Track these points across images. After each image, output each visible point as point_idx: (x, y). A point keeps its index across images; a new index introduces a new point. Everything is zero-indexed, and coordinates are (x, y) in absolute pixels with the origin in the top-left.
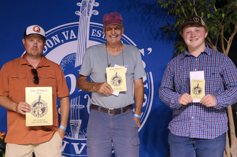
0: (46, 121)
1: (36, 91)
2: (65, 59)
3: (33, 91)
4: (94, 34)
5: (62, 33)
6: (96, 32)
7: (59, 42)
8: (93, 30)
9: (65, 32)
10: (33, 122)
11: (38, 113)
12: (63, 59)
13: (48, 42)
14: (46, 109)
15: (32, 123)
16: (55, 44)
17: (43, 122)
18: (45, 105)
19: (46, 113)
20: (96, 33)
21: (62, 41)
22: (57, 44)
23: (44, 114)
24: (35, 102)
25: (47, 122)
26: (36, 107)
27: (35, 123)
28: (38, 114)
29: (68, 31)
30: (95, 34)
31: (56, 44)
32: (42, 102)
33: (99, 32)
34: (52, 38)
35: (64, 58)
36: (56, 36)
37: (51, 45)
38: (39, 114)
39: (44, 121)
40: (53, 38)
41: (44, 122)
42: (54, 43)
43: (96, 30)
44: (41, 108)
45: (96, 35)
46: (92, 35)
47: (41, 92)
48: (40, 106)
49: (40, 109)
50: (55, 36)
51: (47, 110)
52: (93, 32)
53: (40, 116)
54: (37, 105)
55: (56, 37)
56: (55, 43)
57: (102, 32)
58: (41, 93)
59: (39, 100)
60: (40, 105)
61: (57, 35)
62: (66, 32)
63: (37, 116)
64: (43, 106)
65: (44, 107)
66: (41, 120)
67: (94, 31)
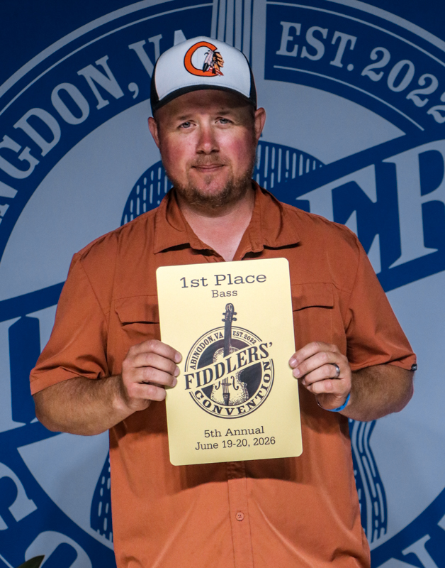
0: (268, 434)
1: (211, 281)
2: (149, 182)
3: (195, 283)
4: (290, 48)
5: (131, 47)
6: (298, 33)
7: (117, 93)
8: (286, 26)
9: (143, 42)
10: (205, 441)
11: (227, 395)
12: (140, 182)
13: (64, 95)
14: (264, 373)
15: (199, 446)
16: (99, 107)
17: (251, 442)
18: (259, 352)
19: (264, 393)
20: (300, 40)
21: (133, 87)
22: (107, 103)
23: (258, 401)
24: (205, 343)
25: (272, 441)
26: (212, 366)
27: (215, 446)
28: (227, 402)
29: (160, 37)
30: (296, 47)
31: (103, 103)
32: (241, 338)
33: (317, 35)
34: (80, 73)
35: (147, 174)
36: (103, 61)
37: (77, 112)
38: (233, 398)
39: (258, 436)
40: (88, 72)
41: (257, 442)
42: (92, 101)
43: (298, 26)
44: (238, 370)
45: (300, 52)
46: (283, 51)
47: (233, 287)
48: (234, 362)
49: (234, 374)
50: (98, 63)
51: (270, 378)
52: (286, 38)
53: (235, 412)
54: (220, 358)
55: (100, 68)
56: (97, 103)
57: (330, 35)
58: (235, 293)
59: (228, 328)
60: (233, 357)
61: (106, 58)
62: (151, 40)
63: (224, 412)
64: (247, 357)
65: (255, 362)
66: (242, 432)
67: (292, 31)
